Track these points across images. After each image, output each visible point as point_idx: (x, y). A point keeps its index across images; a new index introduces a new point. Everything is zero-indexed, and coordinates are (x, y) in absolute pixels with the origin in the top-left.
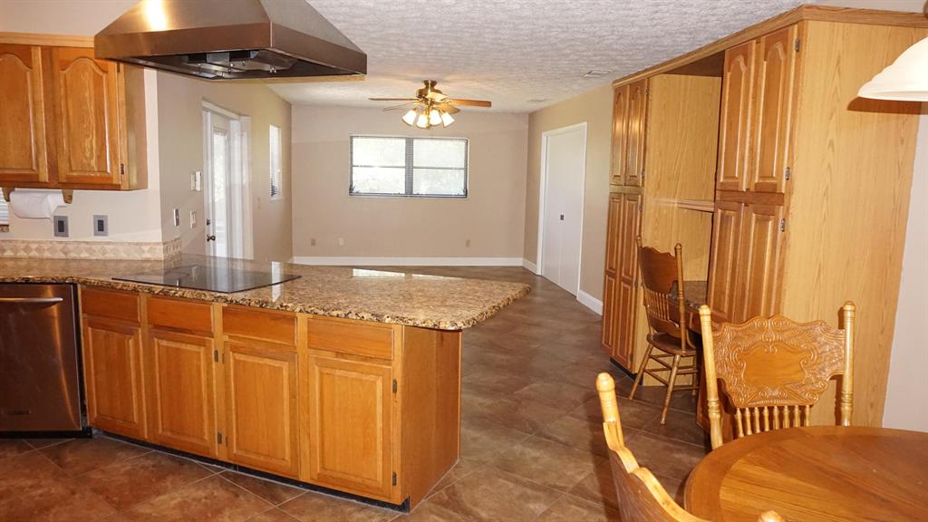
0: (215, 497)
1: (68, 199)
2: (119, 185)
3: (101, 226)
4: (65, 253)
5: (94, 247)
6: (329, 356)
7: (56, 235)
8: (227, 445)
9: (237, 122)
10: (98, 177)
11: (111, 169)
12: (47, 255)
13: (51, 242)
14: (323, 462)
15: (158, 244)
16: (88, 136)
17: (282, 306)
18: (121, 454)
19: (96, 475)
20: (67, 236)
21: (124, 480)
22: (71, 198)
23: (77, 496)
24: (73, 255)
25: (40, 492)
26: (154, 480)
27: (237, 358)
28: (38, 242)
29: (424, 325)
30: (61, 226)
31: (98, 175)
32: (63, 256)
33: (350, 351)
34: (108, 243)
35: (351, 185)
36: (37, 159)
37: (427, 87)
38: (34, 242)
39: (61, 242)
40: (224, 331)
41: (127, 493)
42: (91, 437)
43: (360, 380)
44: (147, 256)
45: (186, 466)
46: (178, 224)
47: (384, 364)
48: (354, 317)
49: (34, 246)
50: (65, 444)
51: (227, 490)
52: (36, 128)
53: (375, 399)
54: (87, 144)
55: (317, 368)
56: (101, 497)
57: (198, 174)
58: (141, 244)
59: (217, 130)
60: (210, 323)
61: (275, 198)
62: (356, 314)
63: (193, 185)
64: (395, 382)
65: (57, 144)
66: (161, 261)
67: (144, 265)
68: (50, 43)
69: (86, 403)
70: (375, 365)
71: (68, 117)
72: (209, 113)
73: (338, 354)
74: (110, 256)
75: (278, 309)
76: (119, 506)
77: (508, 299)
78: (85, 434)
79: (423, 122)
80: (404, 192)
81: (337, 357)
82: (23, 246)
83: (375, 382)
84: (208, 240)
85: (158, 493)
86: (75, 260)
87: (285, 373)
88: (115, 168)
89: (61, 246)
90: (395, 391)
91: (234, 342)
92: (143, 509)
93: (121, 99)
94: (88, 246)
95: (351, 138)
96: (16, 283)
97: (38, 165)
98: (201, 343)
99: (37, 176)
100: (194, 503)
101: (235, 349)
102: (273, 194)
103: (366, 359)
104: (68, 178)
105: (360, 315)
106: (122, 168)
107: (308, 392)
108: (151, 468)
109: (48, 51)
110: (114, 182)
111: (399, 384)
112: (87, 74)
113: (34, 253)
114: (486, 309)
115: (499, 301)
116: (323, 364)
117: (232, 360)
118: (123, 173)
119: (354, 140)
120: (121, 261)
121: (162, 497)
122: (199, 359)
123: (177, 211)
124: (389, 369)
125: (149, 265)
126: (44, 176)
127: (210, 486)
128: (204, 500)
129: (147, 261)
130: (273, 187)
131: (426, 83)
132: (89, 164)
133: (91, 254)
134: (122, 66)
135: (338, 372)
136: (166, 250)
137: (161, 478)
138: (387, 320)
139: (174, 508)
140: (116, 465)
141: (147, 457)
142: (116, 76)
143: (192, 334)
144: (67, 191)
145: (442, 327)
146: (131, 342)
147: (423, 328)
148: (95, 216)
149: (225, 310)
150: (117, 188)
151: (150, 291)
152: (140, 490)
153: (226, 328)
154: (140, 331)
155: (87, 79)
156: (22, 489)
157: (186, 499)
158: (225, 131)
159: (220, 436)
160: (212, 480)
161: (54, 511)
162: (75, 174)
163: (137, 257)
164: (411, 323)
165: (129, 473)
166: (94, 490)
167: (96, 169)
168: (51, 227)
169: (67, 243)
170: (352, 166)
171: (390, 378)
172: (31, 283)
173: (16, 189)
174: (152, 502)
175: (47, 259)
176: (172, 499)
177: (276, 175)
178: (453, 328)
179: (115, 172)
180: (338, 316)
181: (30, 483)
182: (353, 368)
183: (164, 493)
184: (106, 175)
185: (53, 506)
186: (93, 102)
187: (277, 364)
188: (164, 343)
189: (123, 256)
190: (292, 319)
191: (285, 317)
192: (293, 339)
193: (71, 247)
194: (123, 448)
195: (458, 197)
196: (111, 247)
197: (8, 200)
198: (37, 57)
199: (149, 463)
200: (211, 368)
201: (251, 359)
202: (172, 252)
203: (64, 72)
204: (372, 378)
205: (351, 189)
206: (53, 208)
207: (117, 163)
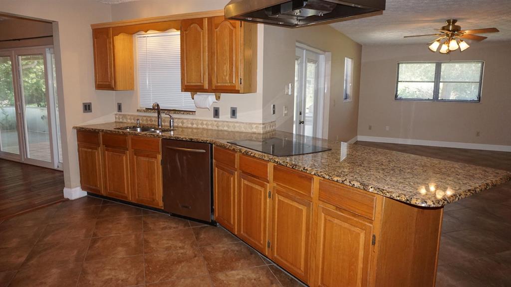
0: (260, 280)
1: (218, 98)
2: (239, 91)
3: (234, 113)
4: (218, 127)
5: (230, 124)
6: (331, 208)
7: (214, 117)
8: (272, 250)
9: (323, 56)
10: (230, 86)
11: (235, 81)
12: (210, 127)
13: (212, 121)
14: (322, 279)
15: (260, 124)
16: (225, 64)
17: (304, 169)
18: (225, 240)
19: (209, 249)
20: (218, 118)
21: (220, 255)
22: (219, 97)
23: (196, 258)
24: (220, 128)
25: (182, 251)
26: (234, 260)
27: (280, 198)
28: (207, 120)
29: (398, 198)
30: (216, 113)
31: (229, 85)
32: (216, 128)
33: (344, 207)
34: (237, 122)
35: (397, 94)
36: (203, 76)
37: (449, 25)
38: (205, 120)
39: (216, 121)
40: (274, 180)
41: (218, 264)
42: (216, 226)
43: (350, 230)
44: (254, 130)
45: (253, 255)
46: (274, 112)
47: (367, 222)
48: (348, 184)
49: (205, 122)
50: (205, 227)
51: (268, 277)
52: (204, 62)
53: (359, 247)
54: (225, 68)
55: (323, 214)
56: (206, 262)
57: (290, 85)
58: (252, 123)
59: (310, 61)
60: (267, 173)
61: (348, 100)
62: (350, 182)
63: (286, 91)
64: (374, 236)
65: (212, 69)
66: (260, 134)
67: (253, 135)
68: (211, 16)
69: (214, 207)
70: (360, 221)
71: (217, 53)
72: (305, 51)
73: (338, 208)
74: (237, 129)
75: (302, 171)
76: (212, 271)
77: (487, 184)
78: (213, 224)
79: (444, 49)
80: (432, 98)
81: (336, 210)
82: (200, 122)
83: (359, 234)
84: (300, 123)
85: (232, 269)
86: (221, 131)
87: (304, 213)
88: (237, 80)
89: (215, 123)
90: (374, 243)
91: (278, 187)
92: (221, 276)
93: (241, 42)
94: (228, 124)
95: (399, 64)
96: (187, 141)
97: (203, 81)
98: (263, 186)
99: (203, 86)
100: (248, 281)
101: (279, 192)
102: (346, 98)
103: (355, 215)
104: (216, 86)
105: (352, 183)
106: (241, 80)
107: (317, 229)
108: (236, 252)
109: (210, 19)
110: (237, 89)
111: (377, 239)
112: (226, 30)
113: (205, 126)
114: (461, 191)
115: (477, 185)
116: (327, 213)
117: (277, 199)
118: (241, 84)
119: (400, 65)
120: (242, 132)
121: (233, 272)
122: (261, 195)
123: (274, 106)
124: (370, 227)
125: (255, 135)
126: (206, 86)
127: (260, 272)
128: (253, 281)
129: (254, 133)
130: (347, 94)
131: (449, 21)
132: (225, 79)
133: (228, 128)
134: (243, 22)
135: (336, 221)
136: (264, 128)
137: (238, 260)
138: (371, 190)
139: (236, 281)
140: (220, 245)
141: (236, 245)
142: (240, 30)
143: (259, 179)
144: (218, 94)
145: (413, 202)
146: (232, 179)
147: (397, 200)
148: (231, 108)
149: (275, 168)
150: (238, 92)
151: (240, 151)
152: (226, 264)
153: (275, 179)
154: (236, 173)
155: (227, 32)
156: (176, 247)
157: (245, 277)
158: (315, 61)
159: (269, 243)
160: (262, 269)
161: (183, 264)
162: (219, 84)
163: (249, 131)
164: (388, 195)
165: (225, 252)
166: (205, 258)
167: (228, 82)
168: (212, 112)
169: (218, 121)
170: (398, 82)
171: (370, 233)
172: (193, 142)
173: (198, 93)
174: (228, 273)
175: (210, 130)
176: (238, 275)
177: (348, 86)
178: (423, 205)
179: (237, 83)
180: (337, 181)
181: (180, 245)
182: (346, 220)
183: (235, 270)
184: (233, 85)
185: (183, 261)
186: (228, 44)
187: (301, 207)
188: (246, 182)
189: (243, 130)
190: (310, 179)
191: (306, 177)
192: (310, 192)
193: (220, 124)
194: (227, 236)
195: (472, 102)
196: (238, 125)
197: (193, 99)
198: (206, 22)
199: (236, 248)
200: (266, 201)
201: (286, 201)
202: (268, 129)
203: (217, 30)
204: (357, 230)
205: (396, 96)
206: (211, 103)
207: (238, 78)
